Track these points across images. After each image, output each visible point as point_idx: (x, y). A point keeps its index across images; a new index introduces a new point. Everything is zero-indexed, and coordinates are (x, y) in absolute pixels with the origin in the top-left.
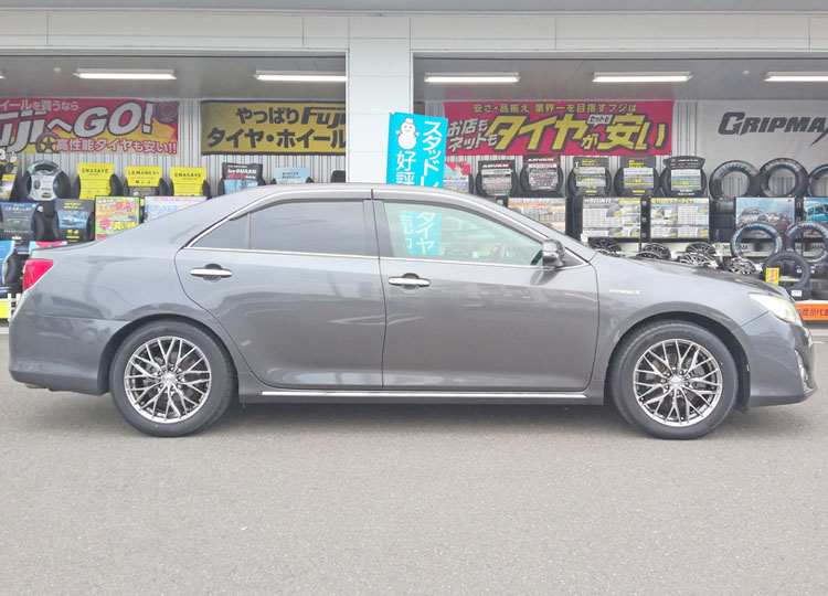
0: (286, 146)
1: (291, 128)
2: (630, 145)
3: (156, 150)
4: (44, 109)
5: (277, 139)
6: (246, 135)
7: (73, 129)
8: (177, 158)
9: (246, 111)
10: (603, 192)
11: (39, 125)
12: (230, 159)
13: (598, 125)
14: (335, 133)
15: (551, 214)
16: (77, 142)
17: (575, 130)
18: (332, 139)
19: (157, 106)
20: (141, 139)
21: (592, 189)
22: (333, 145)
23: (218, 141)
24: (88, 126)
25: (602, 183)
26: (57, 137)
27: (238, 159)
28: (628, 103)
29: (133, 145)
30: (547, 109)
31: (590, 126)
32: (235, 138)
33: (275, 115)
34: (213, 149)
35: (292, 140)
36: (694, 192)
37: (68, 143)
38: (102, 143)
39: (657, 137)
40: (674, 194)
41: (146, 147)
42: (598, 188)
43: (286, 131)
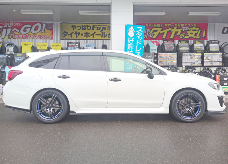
0: (87, 37)
1: (88, 31)
2: (195, 37)
3: (46, 38)
4: (11, 25)
5: (84, 35)
6: (75, 34)
7: (20, 32)
8: (53, 41)
9: (74, 26)
10: (188, 51)
11: (9, 30)
12: (69, 41)
13: (185, 31)
14: (102, 33)
15: (172, 58)
16: (21, 35)
17: (178, 32)
18: (101, 35)
19: (46, 24)
20: (41, 35)
21: (184, 50)
22: (102, 37)
23: (66, 35)
24: (25, 30)
25: (188, 49)
26: (15, 34)
27: (72, 41)
28: (194, 24)
29: (39, 36)
30: (169, 26)
31: (182, 31)
32: (71, 34)
33: (83, 27)
34: (64, 38)
35: (89, 35)
36: (217, 51)
37: (18, 36)
38: (29, 37)
39: (203, 34)
40: (211, 52)
41: (43, 37)
42: (186, 50)
43: (87, 32)
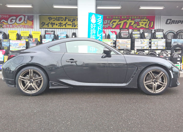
0: (61, 27)
1: (62, 22)
2: (145, 27)
3: (28, 28)
5: (58, 25)
6: (51, 24)
7: (7, 22)
8: (34, 30)
9: (50, 18)
10: (139, 38)
12: (47, 29)
13: (137, 22)
14: (73, 23)
15: (127, 43)
16: (8, 25)
17: (132, 23)
18: (72, 25)
19: (28, 16)
20: (24, 25)
21: (136, 37)
22: (72, 27)
23: (44, 25)
24: (11, 21)
25: (139, 36)
26: (3, 24)
27: (49, 30)
28: (144, 16)
29: (22, 26)
30: (125, 18)
31: (135, 22)
32: (48, 24)
33: (58, 19)
34: (43, 27)
35: (62, 25)
36: (161, 38)
37: (6, 26)
38: (15, 26)
39: (151, 25)
40: (157, 38)
41: (26, 27)
42: (138, 37)
43: (60, 23)
